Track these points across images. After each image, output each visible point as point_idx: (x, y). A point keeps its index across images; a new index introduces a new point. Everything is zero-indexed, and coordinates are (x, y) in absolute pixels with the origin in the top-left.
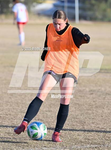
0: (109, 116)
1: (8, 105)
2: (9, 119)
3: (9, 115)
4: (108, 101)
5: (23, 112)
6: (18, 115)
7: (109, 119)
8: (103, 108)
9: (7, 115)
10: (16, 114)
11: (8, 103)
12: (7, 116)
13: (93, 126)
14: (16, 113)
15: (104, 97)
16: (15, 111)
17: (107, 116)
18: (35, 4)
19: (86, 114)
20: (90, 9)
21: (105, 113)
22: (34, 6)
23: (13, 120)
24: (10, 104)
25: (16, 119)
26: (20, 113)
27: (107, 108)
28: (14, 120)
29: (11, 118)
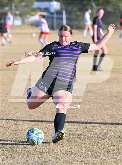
0: (90, 111)
1: (4, 103)
2: (4, 115)
3: (4, 112)
4: (89, 98)
5: (17, 109)
6: (12, 111)
7: (90, 113)
8: (85, 104)
9: (2, 111)
10: (10, 111)
11: (4, 102)
12: (2, 113)
13: (76, 119)
14: (10, 109)
15: (86, 94)
16: (9, 108)
17: (88, 111)
18: (28, 16)
19: (70, 109)
20: (76, 20)
21: (87, 108)
22: (28, 18)
23: (7, 115)
24: (6, 102)
25: (10, 114)
26: (13, 110)
27: (88, 104)
28: (9, 115)
29: (6, 114)
